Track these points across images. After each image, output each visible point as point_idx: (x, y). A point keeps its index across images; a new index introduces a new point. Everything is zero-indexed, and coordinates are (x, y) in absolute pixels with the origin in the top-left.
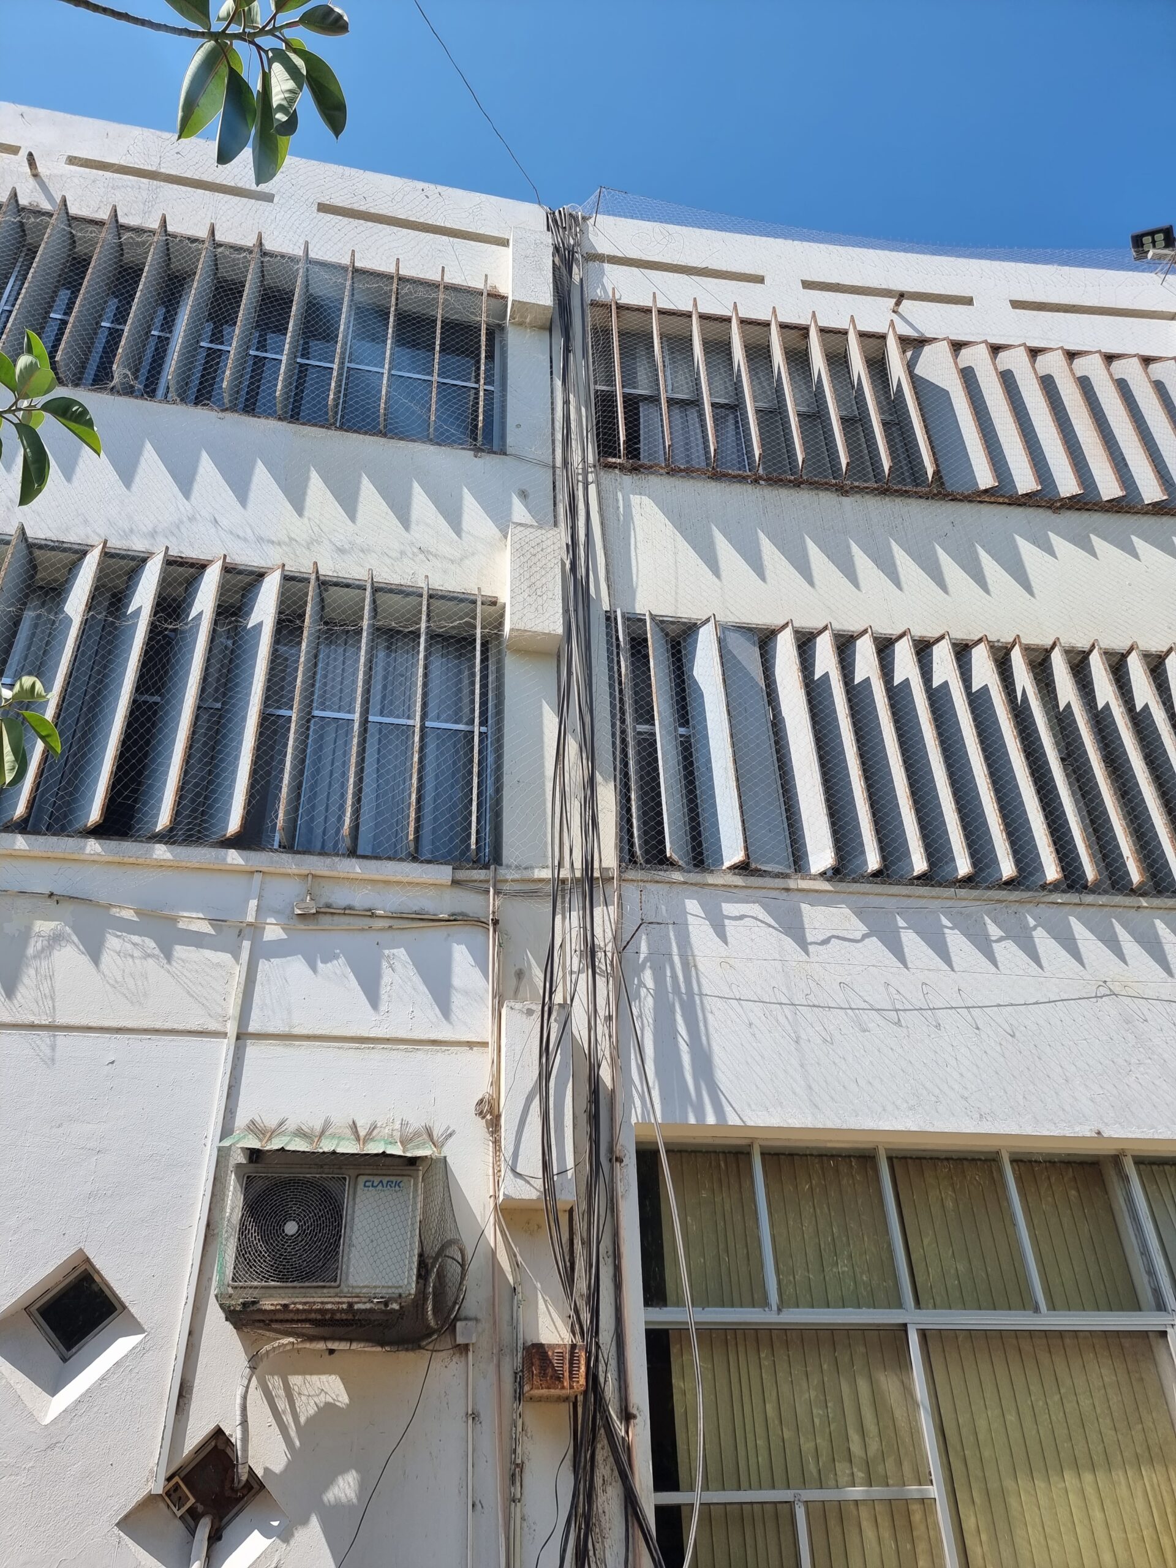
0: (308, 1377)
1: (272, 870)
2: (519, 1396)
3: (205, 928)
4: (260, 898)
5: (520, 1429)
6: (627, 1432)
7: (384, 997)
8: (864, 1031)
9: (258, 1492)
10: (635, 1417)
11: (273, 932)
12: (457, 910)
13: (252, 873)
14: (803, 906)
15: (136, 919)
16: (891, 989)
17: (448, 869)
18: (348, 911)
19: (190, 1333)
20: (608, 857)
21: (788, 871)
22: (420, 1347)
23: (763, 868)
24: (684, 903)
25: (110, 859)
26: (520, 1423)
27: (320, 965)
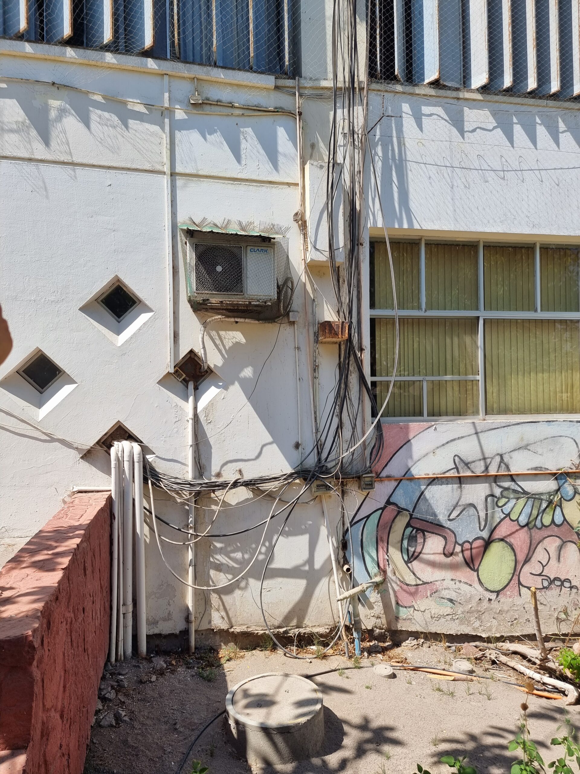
0: (227, 332)
1: (174, 73)
2: (317, 341)
3: (141, 109)
4: (170, 92)
5: (317, 353)
6: (361, 355)
7: (243, 156)
8: (487, 182)
9: (210, 374)
10: (364, 350)
11: (180, 114)
12: (278, 105)
13: (163, 75)
14: (465, 109)
15: (103, 101)
16: (503, 160)
17: (272, 78)
18: (218, 103)
19: (174, 313)
20: (362, 75)
21: (459, 87)
22: (275, 322)
23: (447, 84)
24: (401, 106)
25: (81, 61)
26: (317, 351)
27: (208, 136)
